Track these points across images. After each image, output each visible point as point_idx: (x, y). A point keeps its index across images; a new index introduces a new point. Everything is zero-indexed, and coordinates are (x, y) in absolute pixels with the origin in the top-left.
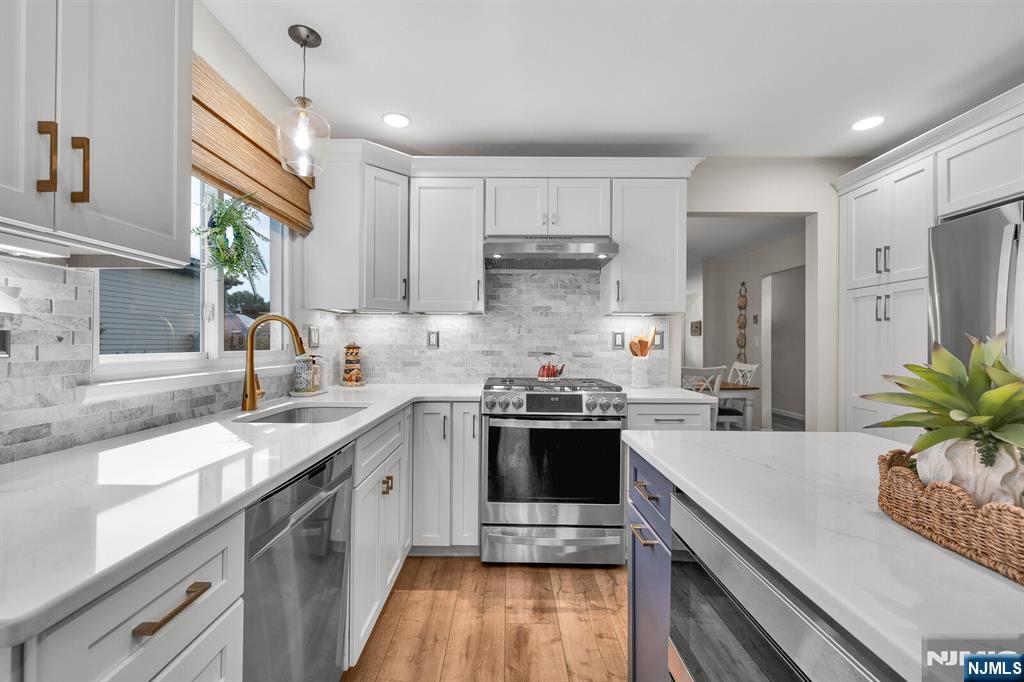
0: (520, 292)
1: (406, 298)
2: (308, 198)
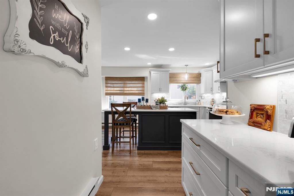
1: (212, 91)
2: (200, 78)
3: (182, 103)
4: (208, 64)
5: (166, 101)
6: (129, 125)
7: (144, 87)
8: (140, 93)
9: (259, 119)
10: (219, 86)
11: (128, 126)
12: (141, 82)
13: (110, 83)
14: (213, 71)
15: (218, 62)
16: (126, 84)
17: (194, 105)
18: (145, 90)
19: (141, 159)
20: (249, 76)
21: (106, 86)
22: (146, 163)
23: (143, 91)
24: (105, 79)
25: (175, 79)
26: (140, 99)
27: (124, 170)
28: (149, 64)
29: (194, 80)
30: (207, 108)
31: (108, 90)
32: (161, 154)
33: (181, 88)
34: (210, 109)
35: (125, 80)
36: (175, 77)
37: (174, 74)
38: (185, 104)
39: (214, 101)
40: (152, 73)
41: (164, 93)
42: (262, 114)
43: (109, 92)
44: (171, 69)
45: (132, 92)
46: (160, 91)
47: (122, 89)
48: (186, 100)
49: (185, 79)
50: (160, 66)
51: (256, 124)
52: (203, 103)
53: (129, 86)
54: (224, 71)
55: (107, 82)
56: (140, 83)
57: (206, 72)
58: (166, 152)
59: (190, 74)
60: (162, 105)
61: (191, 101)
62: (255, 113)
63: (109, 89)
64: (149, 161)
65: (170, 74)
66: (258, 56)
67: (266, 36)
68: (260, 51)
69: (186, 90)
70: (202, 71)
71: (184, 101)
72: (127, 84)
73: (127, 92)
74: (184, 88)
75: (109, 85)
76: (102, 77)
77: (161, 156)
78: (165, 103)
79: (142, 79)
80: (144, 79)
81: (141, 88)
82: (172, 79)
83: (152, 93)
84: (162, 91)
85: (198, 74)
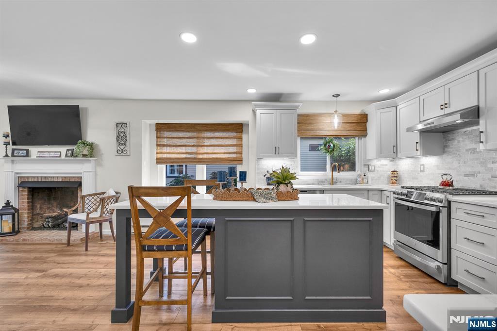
0: (459, 142)
1: (395, 152)
2: (366, 126)
3: (326, 180)
4: (385, 92)
6: (186, 250)
7: (241, 145)
8: (234, 158)
10: (418, 140)
11: (184, 252)
12: (235, 134)
13: (166, 138)
14: (399, 108)
16: (202, 140)
17: (352, 185)
18: (243, 153)
21: (159, 143)
23: (239, 155)
24: (155, 129)
25: (310, 127)
28: (252, 92)
29: (352, 129)
31: (161, 153)
33: (322, 147)
34: (396, 196)
35: (200, 131)
36: (311, 124)
37: (307, 116)
38: (332, 183)
39: (396, 177)
40: (258, 112)
41: (285, 158)
43: (165, 156)
44: (301, 104)
45: (214, 156)
46: (277, 152)
47: (194, 150)
48: (336, 174)
49: (334, 127)
50: (275, 98)
52: (372, 180)
53: (208, 144)
55: (159, 135)
56: (232, 138)
57: (382, 111)
59: (345, 116)
60: (282, 188)
61: (345, 175)
63: (165, 149)
65: (299, 115)
69: (335, 152)
70: (372, 111)
71: (331, 176)
72: (204, 138)
73: (205, 156)
74: (329, 147)
75: (165, 141)
76: (150, 125)
78: (290, 183)
79: (238, 128)
80: (242, 128)
81: (236, 147)
82: (304, 127)
83: (259, 159)
84: (282, 154)
85: (360, 117)
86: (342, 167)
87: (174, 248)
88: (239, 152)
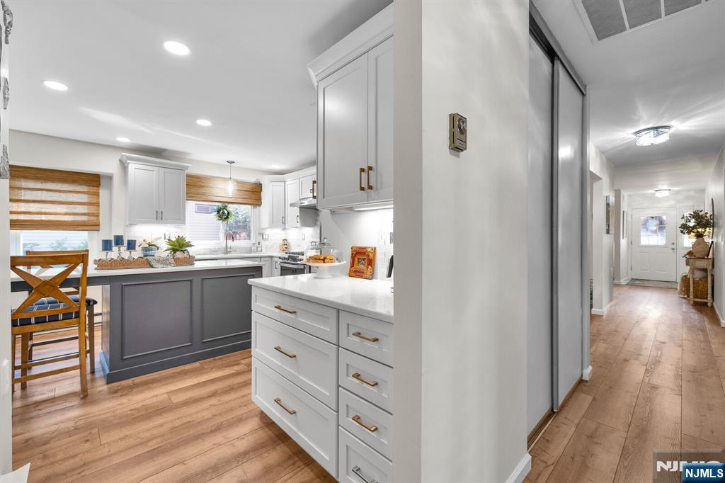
1: (284, 223)
2: (260, 195)
3: (219, 249)
4: (276, 167)
5: (191, 246)
6: (78, 317)
7: (96, 205)
8: (84, 222)
9: (361, 267)
10: (298, 215)
12: (85, 189)
14: (287, 183)
15: (314, 182)
17: (247, 253)
18: (101, 214)
19: (129, 400)
20: (351, 209)
22: (150, 402)
23: (92, 218)
25: (201, 191)
26: (111, 241)
27: (86, 436)
28: (124, 140)
29: (246, 197)
30: (276, 259)
32: (186, 373)
33: (215, 213)
36: (201, 187)
37: (198, 178)
38: (227, 252)
39: (286, 244)
40: (132, 166)
41: (169, 225)
42: (364, 259)
44: (191, 165)
46: (159, 217)
48: (230, 243)
49: (228, 193)
50: (156, 152)
51: (357, 274)
52: (266, 248)
54: (324, 198)
56: (80, 192)
57: (273, 184)
58: (197, 364)
59: (239, 183)
60: (179, 254)
61: (240, 243)
62: (356, 259)
64: (156, 396)
65: (188, 176)
66: (362, 189)
67: (370, 168)
68: (365, 185)
69: (229, 220)
70: (265, 181)
71: (224, 245)
74: (223, 214)
77: (185, 377)
78: (186, 250)
79: (93, 180)
80: (99, 181)
81: (86, 207)
82: (193, 190)
83: (131, 225)
84: (166, 219)
85: (255, 186)
86: (238, 236)
87: (61, 317)
88: (93, 214)
